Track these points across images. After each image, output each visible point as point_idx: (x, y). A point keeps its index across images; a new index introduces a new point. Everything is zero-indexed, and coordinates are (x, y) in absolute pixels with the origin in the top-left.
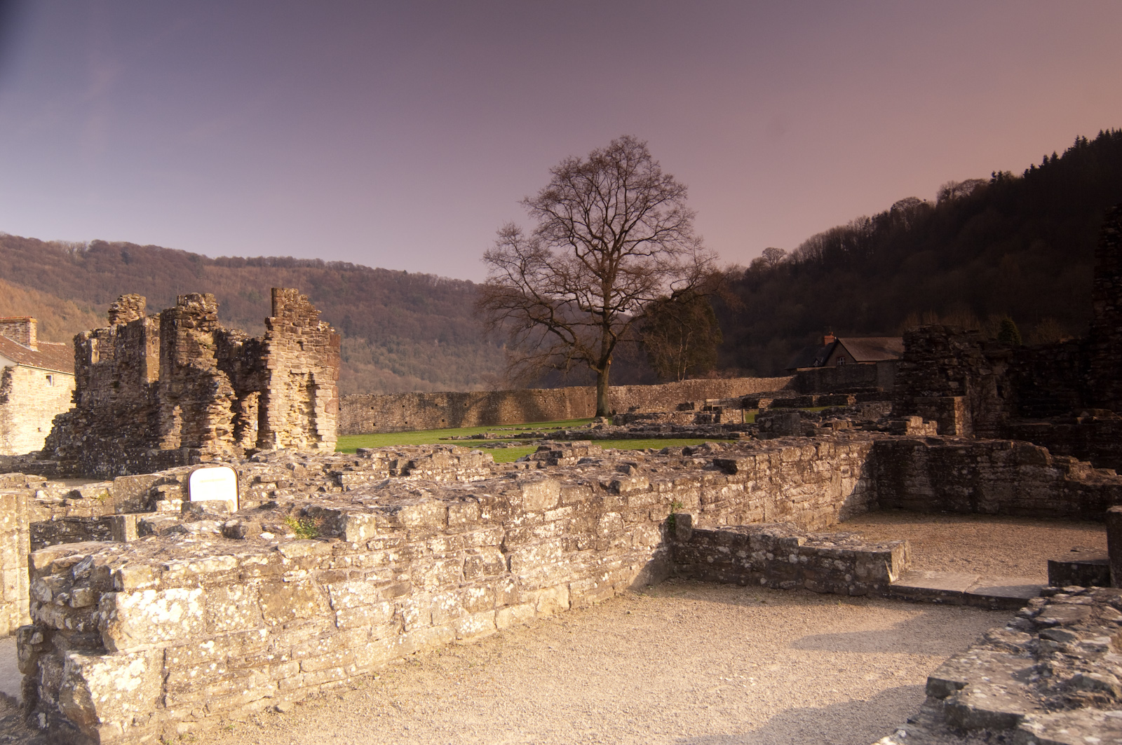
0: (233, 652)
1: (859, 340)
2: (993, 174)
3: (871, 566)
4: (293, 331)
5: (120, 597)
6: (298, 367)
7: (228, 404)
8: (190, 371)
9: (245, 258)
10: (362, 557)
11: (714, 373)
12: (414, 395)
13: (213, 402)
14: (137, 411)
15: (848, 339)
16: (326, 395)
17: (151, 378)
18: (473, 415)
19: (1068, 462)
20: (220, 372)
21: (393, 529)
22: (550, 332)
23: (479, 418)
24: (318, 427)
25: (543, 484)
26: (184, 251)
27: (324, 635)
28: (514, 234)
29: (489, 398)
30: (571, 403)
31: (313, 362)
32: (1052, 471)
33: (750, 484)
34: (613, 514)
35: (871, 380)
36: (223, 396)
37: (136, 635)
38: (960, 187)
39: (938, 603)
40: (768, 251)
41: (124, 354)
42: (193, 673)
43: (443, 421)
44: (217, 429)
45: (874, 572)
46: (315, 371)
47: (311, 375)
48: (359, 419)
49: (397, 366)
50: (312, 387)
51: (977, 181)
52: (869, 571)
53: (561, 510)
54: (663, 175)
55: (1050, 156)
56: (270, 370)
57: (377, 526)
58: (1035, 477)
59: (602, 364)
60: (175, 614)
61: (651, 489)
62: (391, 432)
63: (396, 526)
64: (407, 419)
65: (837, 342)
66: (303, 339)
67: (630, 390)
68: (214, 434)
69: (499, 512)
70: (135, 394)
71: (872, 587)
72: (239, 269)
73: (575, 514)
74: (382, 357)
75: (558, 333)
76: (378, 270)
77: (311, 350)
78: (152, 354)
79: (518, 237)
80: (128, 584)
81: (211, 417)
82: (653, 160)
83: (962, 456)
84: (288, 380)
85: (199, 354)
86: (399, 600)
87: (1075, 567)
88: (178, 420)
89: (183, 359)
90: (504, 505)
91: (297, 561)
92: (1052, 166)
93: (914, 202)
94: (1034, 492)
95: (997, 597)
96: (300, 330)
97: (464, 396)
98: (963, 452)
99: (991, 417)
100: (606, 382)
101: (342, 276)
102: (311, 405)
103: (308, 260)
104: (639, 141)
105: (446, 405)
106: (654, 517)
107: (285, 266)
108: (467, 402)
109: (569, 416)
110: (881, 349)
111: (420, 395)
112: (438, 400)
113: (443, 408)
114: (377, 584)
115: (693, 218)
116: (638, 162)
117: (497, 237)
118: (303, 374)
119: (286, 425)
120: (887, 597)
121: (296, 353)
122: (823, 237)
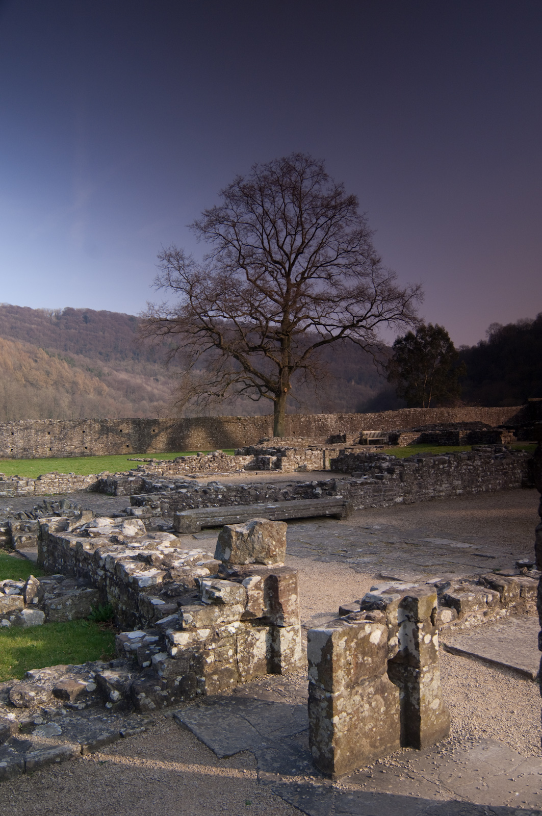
18: (161, 441)
23: (168, 444)
29: (181, 425)
43: (128, 446)
48: (33, 443)
62: (68, 457)
64: (87, 445)
97: (152, 423)
104: (311, 158)
105: (131, 431)
108: (156, 429)
111: (103, 421)
112: (121, 427)
113: (128, 434)
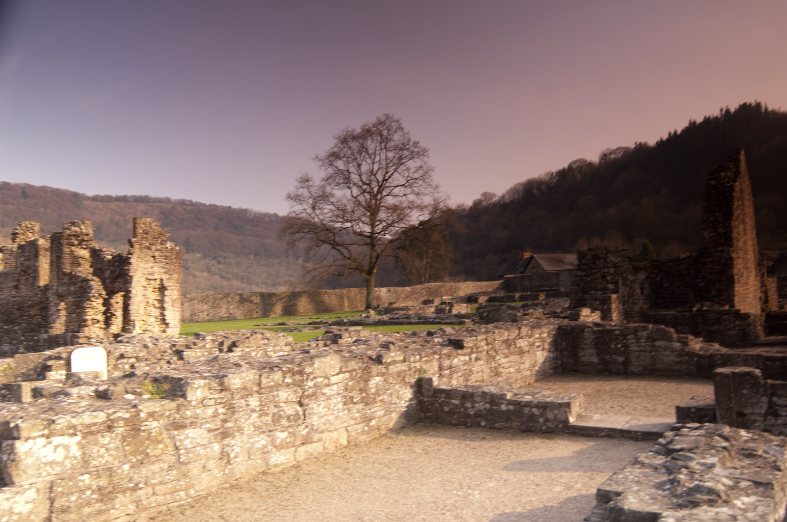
0: (103, 482)
1: (547, 256)
2: (636, 143)
3: (557, 412)
4: (149, 248)
5: (18, 444)
6: (151, 274)
7: (101, 301)
8: (72, 277)
9: (114, 195)
10: (199, 411)
11: (448, 279)
12: (236, 294)
13: (89, 300)
14: (32, 306)
15: (539, 255)
16: (173, 294)
17: (42, 283)
18: (278, 308)
19: (687, 338)
20: (95, 278)
21: (222, 390)
22: (333, 250)
23: (283, 310)
24: (166, 318)
25: (329, 358)
26: (68, 191)
27: (171, 468)
28: (308, 181)
29: (289, 296)
30: (348, 300)
31: (163, 271)
32: (677, 345)
33: (474, 356)
34: (378, 378)
35: (555, 283)
36: (97, 295)
37: (30, 471)
38: (614, 152)
39: (602, 437)
40: (485, 194)
41: (22, 264)
42: (73, 498)
43: (257, 312)
44: (93, 319)
45: (559, 416)
46: (165, 277)
47: (162, 280)
48: (196, 311)
49: (224, 273)
50: (162, 289)
51: (625, 148)
52: (556, 415)
53: (341, 376)
54: (412, 141)
55: (672, 132)
56: (131, 276)
57: (210, 389)
58: (666, 349)
59: (370, 273)
60: (60, 455)
61: (404, 361)
62: (219, 321)
63: (224, 389)
64: (231, 311)
65: (532, 257)
66: (157, 254)
67: (389, 291)
68: (90, 322)
69: (298, 377)
70: (31, 294)
71: (557, 426)
72: (109, 204)
73: (351, 378)
74: (213, 268)
75: (339, 250)
76: (211, 205)
77: (162, 262)
78: (44, 265)
79: (310, 183)
80: (24, 434)
81: (87, 310)
82: (406, 130)
83: (618, 335)
84: (145, 283)
85: (79, 265)
86: (226, 442)
87: (693, 410)
88: (63, 313)
89: (67, 268)
90: (301, 373)
91: (151, 415)
92: (674, 138)
93: (583, 162)
94: (665, 359)
95: (642, 432)
96: (154, 248)
97: (271, 295)
98: (617, 332)
99: (636, 308)
100: (373, 285)
101: (185, 210)
102: (161, 301)
103: (160, 198)
104: (396, 117)
105: (259, 301)
106: (407, 380)
107: (143, 202)
108: (274, 299)
109: (347, 309)
110: (561, 262)
111: (241, 295)
112: (253, 298)
113: (256, 303)
114: (210, 431)
115: (433, 171)
116: (395, 132)
117: (296, 183)
118: (156, 279)
119: (142, 316)
120: (568, 433)
121: (151, 265)
122: (521, 184)
